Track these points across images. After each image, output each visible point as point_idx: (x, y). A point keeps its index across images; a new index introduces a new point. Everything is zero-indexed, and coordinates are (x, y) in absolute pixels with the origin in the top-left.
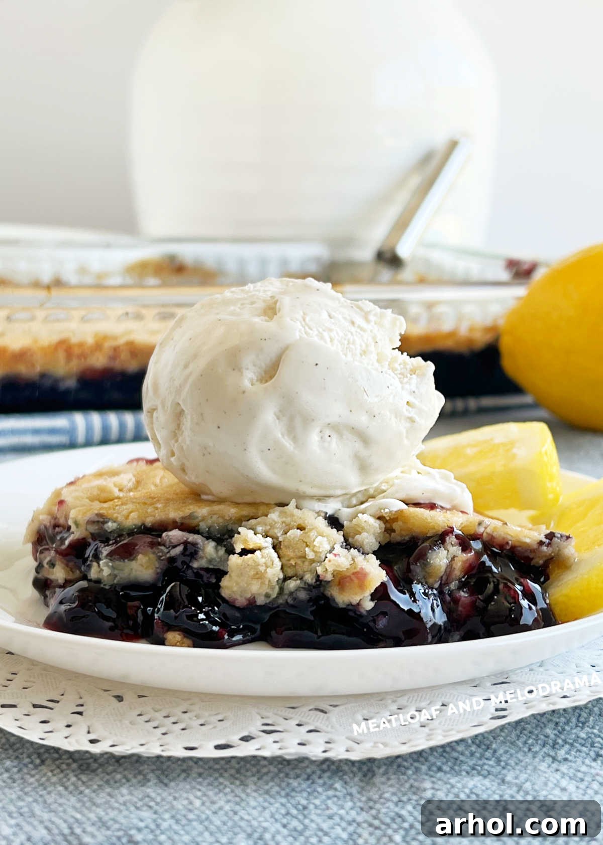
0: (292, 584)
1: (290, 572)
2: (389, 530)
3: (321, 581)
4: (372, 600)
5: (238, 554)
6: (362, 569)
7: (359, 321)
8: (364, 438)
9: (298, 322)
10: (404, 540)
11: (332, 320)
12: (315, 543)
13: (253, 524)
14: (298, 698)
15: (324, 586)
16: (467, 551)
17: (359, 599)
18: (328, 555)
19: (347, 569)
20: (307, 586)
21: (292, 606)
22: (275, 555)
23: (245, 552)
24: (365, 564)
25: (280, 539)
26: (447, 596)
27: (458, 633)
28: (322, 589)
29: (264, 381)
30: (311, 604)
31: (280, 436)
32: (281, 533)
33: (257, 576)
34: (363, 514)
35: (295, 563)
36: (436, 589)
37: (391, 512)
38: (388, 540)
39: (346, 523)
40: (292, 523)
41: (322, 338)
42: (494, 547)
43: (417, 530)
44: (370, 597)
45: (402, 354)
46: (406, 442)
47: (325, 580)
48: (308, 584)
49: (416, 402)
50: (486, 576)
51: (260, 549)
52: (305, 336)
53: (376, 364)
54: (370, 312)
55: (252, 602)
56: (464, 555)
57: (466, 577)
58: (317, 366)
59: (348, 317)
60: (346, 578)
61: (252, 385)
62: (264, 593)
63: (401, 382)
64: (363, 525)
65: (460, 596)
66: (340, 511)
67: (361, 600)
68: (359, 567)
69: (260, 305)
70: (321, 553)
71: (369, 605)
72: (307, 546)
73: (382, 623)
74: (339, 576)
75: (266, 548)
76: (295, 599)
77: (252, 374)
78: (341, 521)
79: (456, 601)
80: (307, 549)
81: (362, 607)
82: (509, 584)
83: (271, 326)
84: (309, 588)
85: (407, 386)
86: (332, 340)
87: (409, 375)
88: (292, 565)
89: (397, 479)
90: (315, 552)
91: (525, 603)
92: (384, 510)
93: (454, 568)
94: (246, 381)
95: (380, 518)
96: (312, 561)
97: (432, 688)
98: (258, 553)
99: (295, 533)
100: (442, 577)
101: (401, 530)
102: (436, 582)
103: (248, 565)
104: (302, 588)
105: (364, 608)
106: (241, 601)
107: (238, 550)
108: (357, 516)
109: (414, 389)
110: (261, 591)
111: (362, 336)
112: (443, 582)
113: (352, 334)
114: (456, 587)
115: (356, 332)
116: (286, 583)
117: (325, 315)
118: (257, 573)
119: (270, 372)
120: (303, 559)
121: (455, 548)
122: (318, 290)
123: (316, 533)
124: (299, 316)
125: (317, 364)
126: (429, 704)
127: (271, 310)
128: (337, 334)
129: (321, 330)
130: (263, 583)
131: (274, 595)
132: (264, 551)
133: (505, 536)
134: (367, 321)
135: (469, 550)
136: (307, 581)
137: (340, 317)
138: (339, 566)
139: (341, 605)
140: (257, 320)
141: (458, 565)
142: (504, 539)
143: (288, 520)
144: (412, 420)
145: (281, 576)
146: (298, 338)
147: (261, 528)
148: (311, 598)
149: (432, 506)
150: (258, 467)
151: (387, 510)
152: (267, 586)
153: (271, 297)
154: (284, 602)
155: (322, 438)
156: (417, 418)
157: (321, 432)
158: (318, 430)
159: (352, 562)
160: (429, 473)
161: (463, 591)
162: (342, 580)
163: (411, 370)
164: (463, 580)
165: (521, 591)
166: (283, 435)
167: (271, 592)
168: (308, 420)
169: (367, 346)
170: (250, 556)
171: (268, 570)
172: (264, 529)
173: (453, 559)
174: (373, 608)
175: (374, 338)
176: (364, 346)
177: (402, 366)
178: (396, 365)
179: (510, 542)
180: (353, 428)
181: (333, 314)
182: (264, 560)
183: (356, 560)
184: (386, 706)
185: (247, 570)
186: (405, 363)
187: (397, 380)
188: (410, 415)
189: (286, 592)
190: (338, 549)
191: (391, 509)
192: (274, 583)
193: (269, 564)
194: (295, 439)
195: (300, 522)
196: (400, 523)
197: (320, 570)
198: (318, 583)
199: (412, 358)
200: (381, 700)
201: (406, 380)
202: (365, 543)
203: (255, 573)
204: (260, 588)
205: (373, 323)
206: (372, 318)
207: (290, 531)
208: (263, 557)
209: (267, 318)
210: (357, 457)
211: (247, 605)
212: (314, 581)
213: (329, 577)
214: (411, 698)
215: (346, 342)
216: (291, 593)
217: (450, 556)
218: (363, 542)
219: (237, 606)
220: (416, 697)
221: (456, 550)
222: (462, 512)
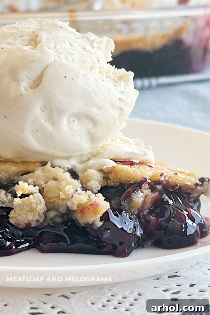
0: (52, 214)
1: (50, 206)
2: (106, 178)
3: (70, 210)
4: (101, 221)
5: (19, 197)
6: (95, 202)
7: (88, 47)
8: (94, 122)
9: (52, 50)
10: (116, 185)
11: (72, 48)
12: (65, 189)
13: (26, 177)
14: (52, 289)
15: (72, 214)
16: (154, 192)
17: (93, 220)
18: (74, 194)
19: (86, 202)
20: (61, 215)
21: (52, 227)
22: (41, 197)
23: (23, 196)
24: (97, 199)
25: (43, 186)
26: (142, 219)
27: (150, 241)
28: (70, 215)
29: (33, 88)
30: (63, 225)
31: (44, 122)
32: (43, 183)
33: (32, 210)
34: (90, 169)
35: (53, 201)
36: (136, 215)
37: (107, 168)
38: (106, 185)
39: (80, 175)
40: (50, 176)
41: (68, 59)
42: (169, 188)
43: (124, 179)
44: (99, 219)
45: (113, 66)
46: (118, 122)
47: (73, 209)
48: (61, 213)
49: (124, 98)
50: (165, 206)
51: (32, 194)
52: (57, 59)
53: (99, 74)
54: (93, 41)
55: (28, 225)
56: (153, 194)
57: (153, 207)
58: (66, 78)
59: (81, 45)
60: (86, 208)
61: (26, 90)
62: (36, 220)
63: (115, 86)
64: (91, 176)
65: (151, 219)
66: (76, 167)
67: (94, 220)
68: (93, 201)
69: (27, 38)
70: (69, 194)
71: (100, 224)
72: (60, 190)
73: (107, 235)
74: (81, 207)
75: (35, 193)
76: (54, 223)
77: (26, 83)
78: (77, 173)
79: (148, 222)
80: (60, 193)
81: (95, 225)
82: (179, 211)
83: (35, 52)
84: (62, 215)
85: (118, 88)
86: (73, 61)
87: (118, 81)
88: (51, 202)
89: (110, 146)
90: (66, 194)
91: (189, 222)
92: (104, 166)
93: (146, 202)
94: (22, 88)
95: (101, 171)
96: (64, 199)
97: (132, 282)
98: (31, 196)
99: (52, 183)
100: (139, 208)
101: (114, 179)
102: (136, 211)
103: (26, 204)
104: (58, 216)
105: (96, 226)
106: (22, 226)
107: (19, 195)
108: (87, 170)
109: (123, 90)
110: (34, 219)
111: (91, 57)
112: (140, 211)
113: (85, 56)
114: (148, 213)
115: (87, 54)
116: (48, 213)
117: (68, 45)
118: (31, 208)
119: (37, 83)
120: (58, 199)
121: (147, 191)
122: (61, 27)
123: (65, 182)
124: (53, 45)
125: (66, 77)
126: (130, 294)
127: (34, 41)
128: (76, 56)
129: (66, 54)
130: (35, 214)
131: (42, 221)
132: (35, 195)
133: (176, 181)
134: (93, 47)
135: (155, 191)
136: (61, 212)
137: (77, 45)
138: (81, 201)
139: (82, 225)
140: (26, 48)
141: (149, 200)
142: (175, 183)
143: (47, 174)
144: (122, 109)
145: (46, 209)
146: (53, 60)
147: (31, 180)
148: (63, 221)
149: (132, 164)
150: (30, 141)
151: (105, 167)
152: (38, 215)
153: (33, 32)
154: (48, 224)
155: (69, 122)
156: (124, 108)
157: (68, 119)
158: (66, 118)
159: (89, 198)
160: (128, 142)
161: (152, 216)
162: (83, 209)
163: (119, 77)
164: (152, 209)
165: (187, 215)
166: (45, 121)
167: (40, 219)
168: (61, 112)
169: (93, 63)
170: (26, 198)
171: (38, 206)
172: (33, 180)
173: (146, 197)
174: (102, 225)
175: (97, 57)
176: (92, 62)
177: (113, 75)
178: (110, 75)
179: (179, 185)
180: (88, 116)
181: (72, 43)
182: (35, 200)
183: (91, 197)
184: (105, 294)
185: (25, 206)
186: (115, 73)
187: (113, 84)
188: (120, 106)
189: (48, 218)
190: (80, 191)
191: (108, 166)
192: (42, 214)
193: (38, 202)
194: (53, 124)
195: (54, 175)
196: (113, 174)
197: (69, 204)
198: (68, 212)
199: (119, 69)
200: (102, 289)
201: (117, 84)
202: (93, 187)
203: (30, 208)
204: (33, 217)
205: (95, 49)
206: (95, 45)
207: (49, 182)
208: (34, 199)
209: (32, 47)
210: (89, 133)
211: (26, 227)
212: (66, 210)
213: (75, 208)
214: (119, 289)
215: (81, 62)
216: (52, 219)
217: (144, 196)
218: (92, 187)
219: (20, 228)
220: (122, 288)
221: (147, 192)
222: (149, 166)
